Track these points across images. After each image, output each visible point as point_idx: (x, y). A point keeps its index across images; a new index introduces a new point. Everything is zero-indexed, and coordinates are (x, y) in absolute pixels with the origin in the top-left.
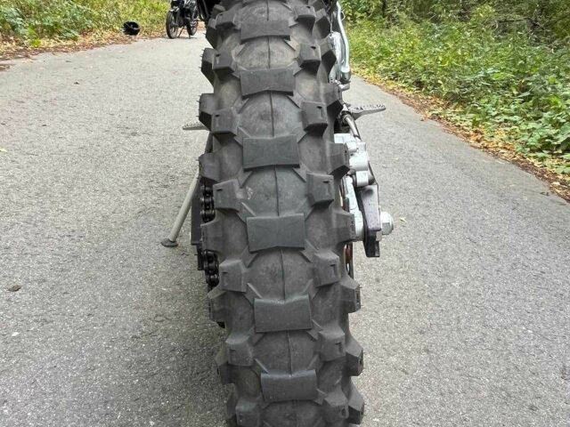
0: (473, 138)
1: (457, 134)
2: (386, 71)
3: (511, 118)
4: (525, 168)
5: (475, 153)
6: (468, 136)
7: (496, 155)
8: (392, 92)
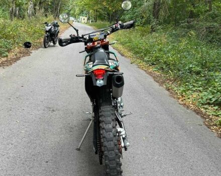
0: (180, 99)
1: (174, 98)
2: (148, 61)
3: (199, 89)
4: (198, 113)
5: (179, 107)
6: (179, 98)
7: (188, 107)
8: (150, 74)
